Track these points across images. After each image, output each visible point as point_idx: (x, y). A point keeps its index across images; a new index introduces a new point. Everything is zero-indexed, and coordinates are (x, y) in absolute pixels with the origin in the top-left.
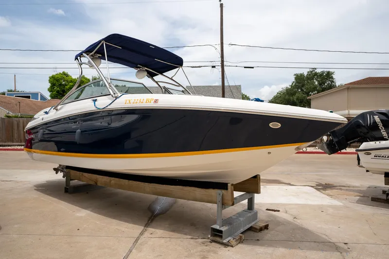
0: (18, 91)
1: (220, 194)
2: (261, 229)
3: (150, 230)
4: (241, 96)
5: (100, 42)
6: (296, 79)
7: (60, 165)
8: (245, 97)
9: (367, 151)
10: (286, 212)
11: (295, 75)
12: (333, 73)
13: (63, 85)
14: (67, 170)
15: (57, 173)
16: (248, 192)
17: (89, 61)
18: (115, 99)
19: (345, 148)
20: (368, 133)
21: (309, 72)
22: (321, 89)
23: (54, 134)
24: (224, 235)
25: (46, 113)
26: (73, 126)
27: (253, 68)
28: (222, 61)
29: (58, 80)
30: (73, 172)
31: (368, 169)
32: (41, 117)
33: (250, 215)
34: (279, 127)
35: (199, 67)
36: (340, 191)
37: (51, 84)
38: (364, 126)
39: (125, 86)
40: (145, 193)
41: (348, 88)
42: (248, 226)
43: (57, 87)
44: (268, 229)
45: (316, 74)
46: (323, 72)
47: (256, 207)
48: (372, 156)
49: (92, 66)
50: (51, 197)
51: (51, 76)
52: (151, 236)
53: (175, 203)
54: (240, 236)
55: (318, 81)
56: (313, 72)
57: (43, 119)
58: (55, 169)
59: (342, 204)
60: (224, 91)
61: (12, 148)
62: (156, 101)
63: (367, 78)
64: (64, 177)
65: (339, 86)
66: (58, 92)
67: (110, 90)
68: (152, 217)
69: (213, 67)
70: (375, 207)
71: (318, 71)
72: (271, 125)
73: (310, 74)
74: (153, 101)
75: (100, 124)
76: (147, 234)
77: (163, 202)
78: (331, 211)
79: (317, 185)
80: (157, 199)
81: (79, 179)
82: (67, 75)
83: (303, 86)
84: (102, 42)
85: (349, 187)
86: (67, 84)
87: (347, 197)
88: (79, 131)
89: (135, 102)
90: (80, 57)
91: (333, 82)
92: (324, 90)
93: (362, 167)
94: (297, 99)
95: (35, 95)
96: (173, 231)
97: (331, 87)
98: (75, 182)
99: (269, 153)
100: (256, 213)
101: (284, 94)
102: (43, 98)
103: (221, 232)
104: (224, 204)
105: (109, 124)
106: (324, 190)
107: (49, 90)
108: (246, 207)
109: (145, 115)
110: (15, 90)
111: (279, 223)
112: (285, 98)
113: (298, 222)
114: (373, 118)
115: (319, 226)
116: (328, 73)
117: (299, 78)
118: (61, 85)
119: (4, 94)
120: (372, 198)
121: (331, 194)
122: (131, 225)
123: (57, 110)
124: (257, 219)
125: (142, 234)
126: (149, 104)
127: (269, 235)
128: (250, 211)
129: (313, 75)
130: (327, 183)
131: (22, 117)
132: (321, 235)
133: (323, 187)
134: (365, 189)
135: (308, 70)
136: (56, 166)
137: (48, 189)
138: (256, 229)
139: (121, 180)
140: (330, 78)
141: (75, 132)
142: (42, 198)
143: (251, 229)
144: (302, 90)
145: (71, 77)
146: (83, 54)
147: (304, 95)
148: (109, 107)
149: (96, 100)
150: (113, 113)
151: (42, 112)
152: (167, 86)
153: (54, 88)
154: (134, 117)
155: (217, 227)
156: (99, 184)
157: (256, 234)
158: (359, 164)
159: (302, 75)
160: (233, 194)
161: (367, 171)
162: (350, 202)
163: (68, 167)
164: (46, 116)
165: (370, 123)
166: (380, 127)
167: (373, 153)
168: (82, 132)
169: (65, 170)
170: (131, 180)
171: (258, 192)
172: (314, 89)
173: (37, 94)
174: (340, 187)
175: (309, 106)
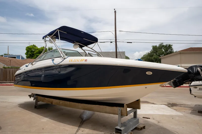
0: (10, 55)
1: (120, 110)
2: (141, 129)
3: (82, 129)
4: (125, 57)
5: (56, 30)
6: (153, 48)
7: (32, 94)
8: (127, 58)
9: (195, 86)
10: (154, 119)
11: (152, 46)
12: (172, 46)
13: (33, 51)
14: (36, 96)
15: (30, 98)
16: (134, 108)
17: (50, 40)
18: (64, 59)
19: (182, 84)
20: (194, 76)
21: (159, 45)
22: (166, 54)
23: (30, 77)
24: (122, 132)
25: (27, 66)
26: (40, 73)
27: (132, 43)
28: (116, 39)
29: (30, 49)
30: (39, 97)
31: (196, 96)
32: (24, 69)
33: (135, 121)
34: (151, 74)
35: (104, 42)
36: (180, 107)
37: (27, 51)
38: (192, 73)
39: (65, 52)
40: (79, 109)
41: (180, 53)
42: (134, 127)
43: (30, 53)
44: (145, 128)
45: (163, 46)
46: (167, 45)
47: (138, 116)
48: (198, 89)
49: (51, 42)
50: (27, 111)
51: (27, 47)
52: (82, 132)
53: (94, 114)
54: (131, 133)
55: (164, 49)
56: (162, 45)
57: (25, 69)
58: (29, 96)
59: (182, 114)
60: (117, 55)
61: (6, 84)
62: (86, 60)
63: (189, 48)
64: (34, 100)
65: (175, 52)
66: (30, 55)
67: (61, 55)
68: (82, 122)
69: (111, 42)
70: (200, 116)
71: (164, 44)
72: (147, 73)
73: (160, 46)
74: (84, 60)
75: (54, 72)
76: (80, 132)
77: (87, 113)
78: (177, 118)
79: (168, 104)
80: (84, 112)
81: (43, 101)
82: (35, 46)
83: (157, 52)
84: (57, 30)
85: (185, 105)
86: (35, 51)
87: (185, 111)
88: (43, 75)
89: (75, 60)
90: (45, 38)
91: (172, 50)
92: (167, 54)
93: (192, 94)
94: (154, 59)
95: (19, 57)
96: (94, 130)
97: (171, 52)
98: (40, 103)
99: (146, 88)
100: (138, 120)
101: (147, 56)
102: (22, 58)
103: (121, 130)
104: (122, 115)
105: (59, 72)
106: (172, 107)
107: (25, 54)
108: (133, 116)
109: (79, 67)
110: (8, 54)
111: (151, 125)
112: (148, 58)
113: (161, 124)
114: (197, 69)
115: (172, 127)
116: (170, 45)
117: (155, 48)
118: (32, 51)
119: (2, 56)
120: (198, 111)
121: (177, 109)
122: (71, 126)
123: (32, 65)
124: (138, 123)
125: (77, 131)
126: (82, 62)
127: (146, 132)
128: (135, 119)
129: (161, 46)
130: (173, 103)
131: (12, 68)
132: (174, 132)
133: (172, 105)
134: (194, 106)
135: (159, 44)
136: (30, 94)
137: (25, 106)
138: (139, 128)
139: (66, 101)
140: (170, 48)
141: (41, 76)
142: (23, 111)
143: (136, 128)
144: (156, 54)
145: (37, 47)
146: (47, 36)
147: (157, 57)
148: (61, 63)
149: (54, 60)
150: (62, 67)
151: (24, 66)
152: (90, 52)
153: (28, 53)
154: (73, 69)
155: (118, 128)
156: (53, 104)
157: (139, 131)
158: (191, 93)
159: (156, 46)
160: (127, 110)
161: (195, 97)
162: (187, 113)
163: (37, 95)
164: (26, 68)
165: (196, 72)
166: (201, 74)
167: (199, 87)
168: (45, 76)
169: (35, 96)
170: (71, 102)
171: (139, 108)
172: (163, 53)
173: (19, 56)
174: (181, 105)
175: (160, 62)
